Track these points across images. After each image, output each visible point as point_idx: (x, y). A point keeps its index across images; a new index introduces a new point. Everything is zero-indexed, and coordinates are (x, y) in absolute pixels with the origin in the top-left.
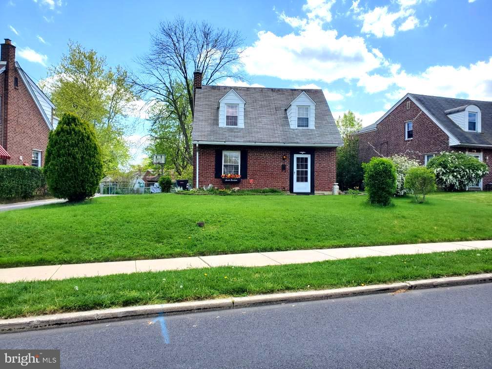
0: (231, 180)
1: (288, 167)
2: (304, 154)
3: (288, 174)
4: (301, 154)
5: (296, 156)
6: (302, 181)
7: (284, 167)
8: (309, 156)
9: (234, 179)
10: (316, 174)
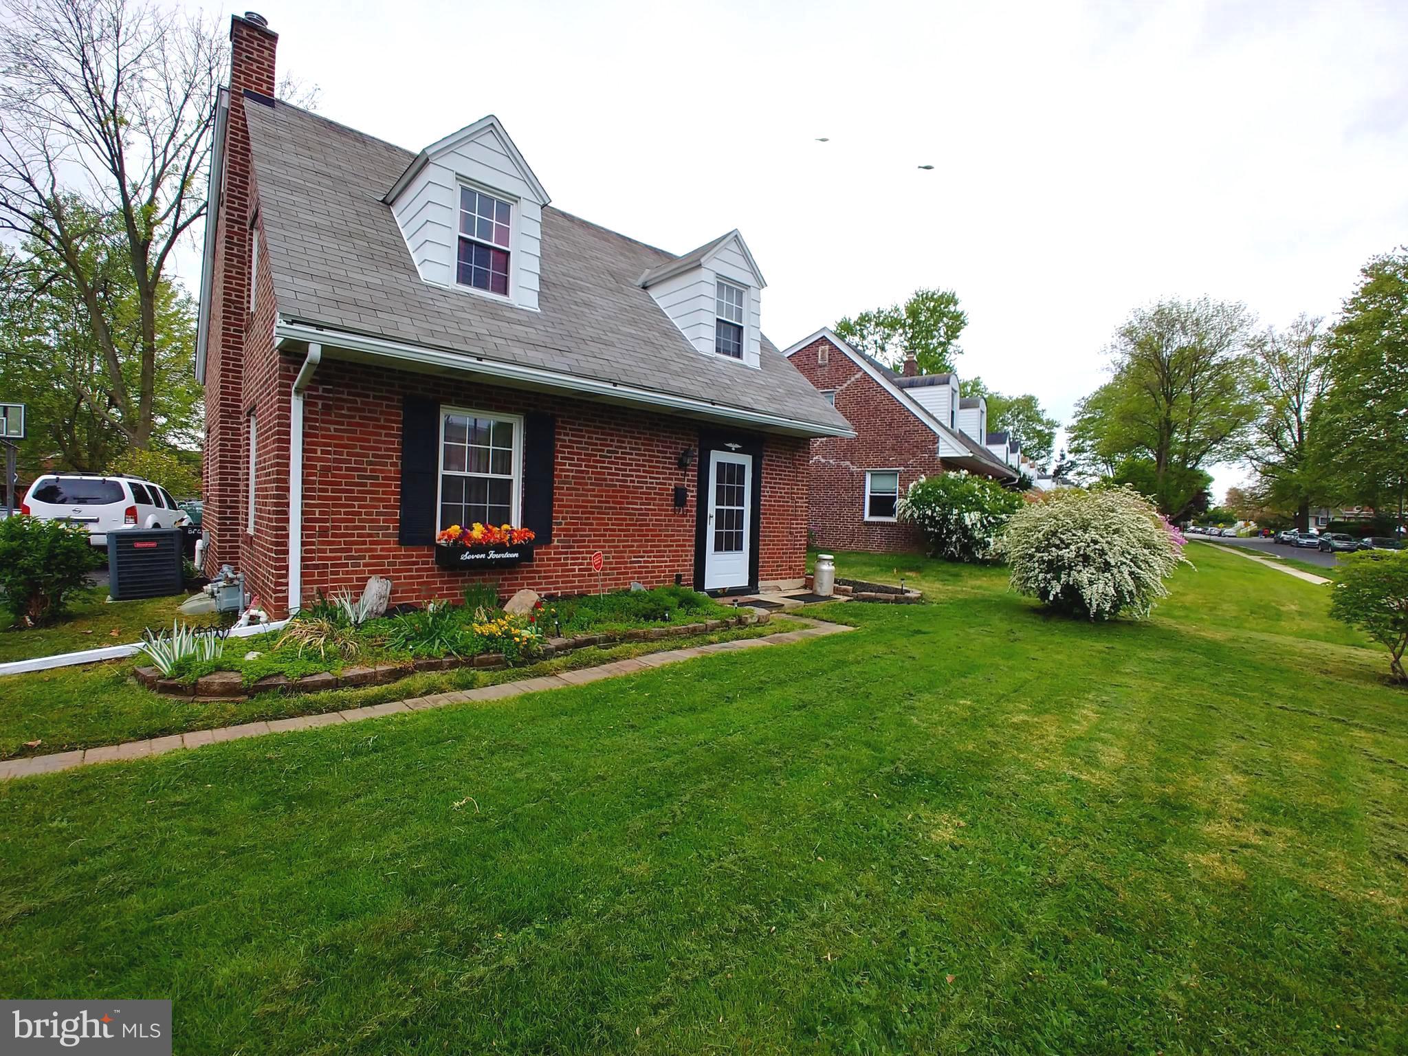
0: (492, 555)
1: (691, 496)
2: (737, 451)
3: (690, 523)
4: (729, 450)
5: (716, 457)
6: (729, 549)
7: (679, 496)
8: (746, 460)
9: (500, 548)
10: (763, 522)
